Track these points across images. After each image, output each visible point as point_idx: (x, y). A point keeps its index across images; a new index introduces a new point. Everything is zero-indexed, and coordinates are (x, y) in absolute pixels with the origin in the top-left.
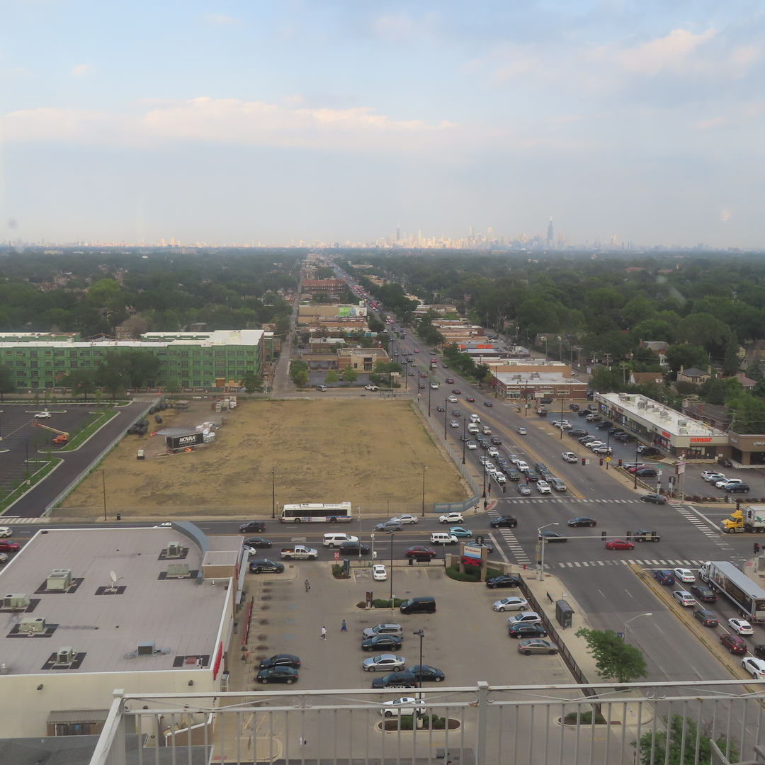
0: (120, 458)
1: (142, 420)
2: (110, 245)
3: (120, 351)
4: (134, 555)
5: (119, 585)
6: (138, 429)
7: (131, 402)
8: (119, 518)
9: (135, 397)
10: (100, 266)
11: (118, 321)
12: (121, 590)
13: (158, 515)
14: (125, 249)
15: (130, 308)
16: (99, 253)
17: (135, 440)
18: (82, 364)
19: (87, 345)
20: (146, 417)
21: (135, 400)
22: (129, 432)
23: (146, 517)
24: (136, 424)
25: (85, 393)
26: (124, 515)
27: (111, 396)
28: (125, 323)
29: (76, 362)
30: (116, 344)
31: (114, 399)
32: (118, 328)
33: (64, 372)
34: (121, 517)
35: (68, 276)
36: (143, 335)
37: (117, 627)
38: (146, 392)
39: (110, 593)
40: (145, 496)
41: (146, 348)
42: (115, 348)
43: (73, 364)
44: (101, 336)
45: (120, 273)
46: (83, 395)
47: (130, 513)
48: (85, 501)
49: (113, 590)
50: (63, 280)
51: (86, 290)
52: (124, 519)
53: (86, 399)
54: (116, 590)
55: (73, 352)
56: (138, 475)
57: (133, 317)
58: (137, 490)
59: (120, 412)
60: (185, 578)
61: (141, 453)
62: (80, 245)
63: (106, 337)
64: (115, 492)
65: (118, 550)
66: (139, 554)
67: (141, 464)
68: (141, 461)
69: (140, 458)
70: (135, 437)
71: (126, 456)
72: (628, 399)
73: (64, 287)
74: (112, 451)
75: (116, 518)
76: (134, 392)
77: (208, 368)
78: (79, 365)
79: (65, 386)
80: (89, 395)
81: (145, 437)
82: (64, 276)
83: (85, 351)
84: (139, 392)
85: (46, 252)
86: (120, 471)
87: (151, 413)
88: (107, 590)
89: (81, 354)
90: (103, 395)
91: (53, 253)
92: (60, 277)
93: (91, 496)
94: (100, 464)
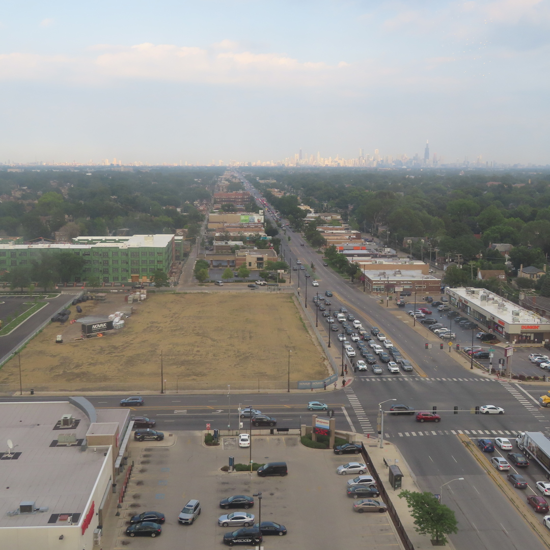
0: (42, 342)
1: (66, 310)
2: (64, 164)
3: (52, 253)
4: (33, 426)
5: (16, 451)
6: (60, 317)
7: (60, 294)
8: (32, 393)
9: (63, 290)
10: (51, 182)
11: (57, 226)
12: (16, 456)
13: (65, 390)
14: (75, 168)
15: (69, 216)
16: (52, 171)
17: (58, 327)
18: (21, 263)
19: (25, 247)
20: (69, 307)
21: (62, 293)
22: (53, 320)
23: (55, 392)
24: (60, 314)
25: (22, 287)
26: (36, 391)
27: (43, 290)
28: (61, 229)
29: (16, 261)
30: (49, 246)
31: (45, 292)
32: (57, 233)
33: (6, 269)
34: (34, 392)
35: (24, 190)
36: (74, 239)
37: (8, 488)
38: (73, 286)
39: (7, 458)
40: (58, 374)
41: (73, 249)
42: (48, 249)
43: (13, 263)
44: (40, 240)
45: (67, 188)
46: (19, 289)
47: (42, 389)
48: (7, 379)
49: (9, 456)
50: (20, 193)
51: (36, 202)
52: (37, 393)
53: (22, 292)
54: (12, 456)
55: (13, 253)
56: (55, 356)
57: (70, 223)
58: (52, 369)
59: (48, 303)
60: (72, 445)
61: (59, 338)
62: (39, 164)
63: (45, 240)
64: (34, 370)
65: (21, 421)
66: (38, 425)
67: (59, 346)
68: (59, 344)
69: (58, 342)
70: (58, 324)
71: (48, 340)
72: (473, 292)
73: (19, 199)
74: (36, 336)
75: (30, 392)
76: (63, 286)
77: (125, 266)
78: (18, 263)
79: (6, 281)
80: (24, 289)
81: (66, 324)
82: (20, 190)
83: (23, 252)
84: (67, 286)
85: (9, 170)
86: (41, 353)
87: (73, 304)
88: (4, 456)
89: (20, 255)
90: (36, 289)
91: (14, 171)
92: (17, 191)
93: (13, 374)
94: (24, 347)
